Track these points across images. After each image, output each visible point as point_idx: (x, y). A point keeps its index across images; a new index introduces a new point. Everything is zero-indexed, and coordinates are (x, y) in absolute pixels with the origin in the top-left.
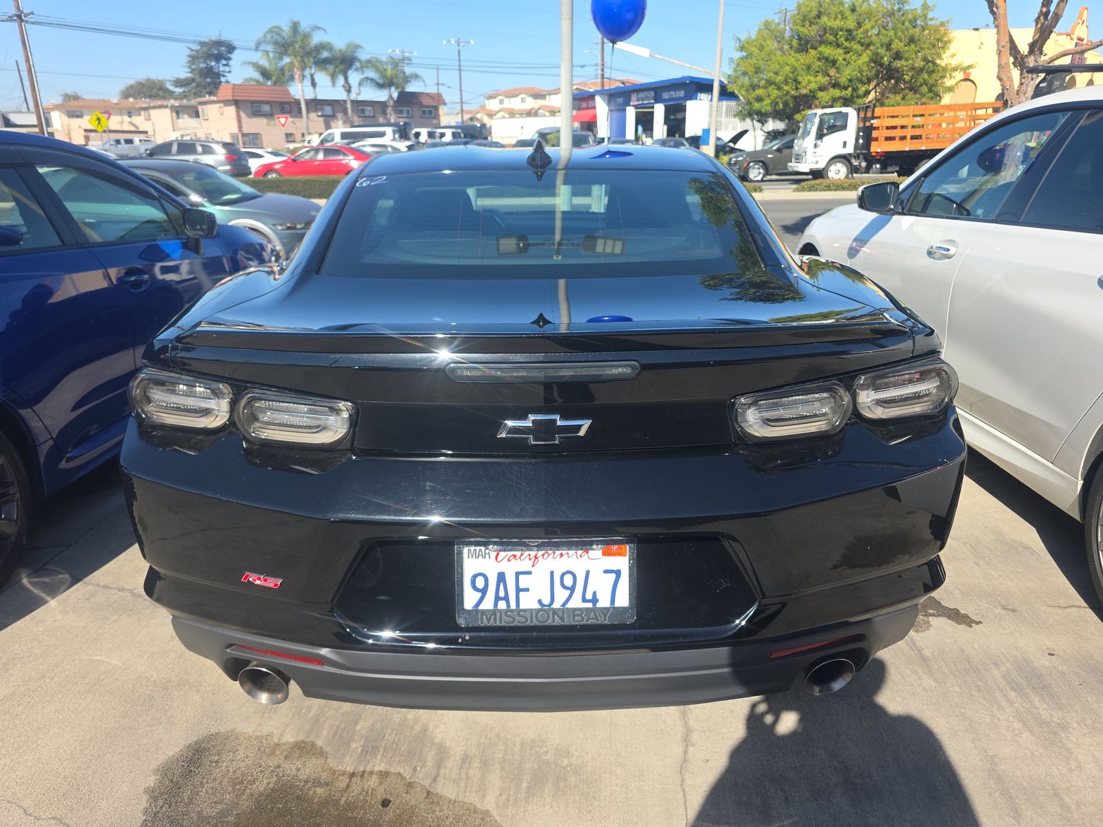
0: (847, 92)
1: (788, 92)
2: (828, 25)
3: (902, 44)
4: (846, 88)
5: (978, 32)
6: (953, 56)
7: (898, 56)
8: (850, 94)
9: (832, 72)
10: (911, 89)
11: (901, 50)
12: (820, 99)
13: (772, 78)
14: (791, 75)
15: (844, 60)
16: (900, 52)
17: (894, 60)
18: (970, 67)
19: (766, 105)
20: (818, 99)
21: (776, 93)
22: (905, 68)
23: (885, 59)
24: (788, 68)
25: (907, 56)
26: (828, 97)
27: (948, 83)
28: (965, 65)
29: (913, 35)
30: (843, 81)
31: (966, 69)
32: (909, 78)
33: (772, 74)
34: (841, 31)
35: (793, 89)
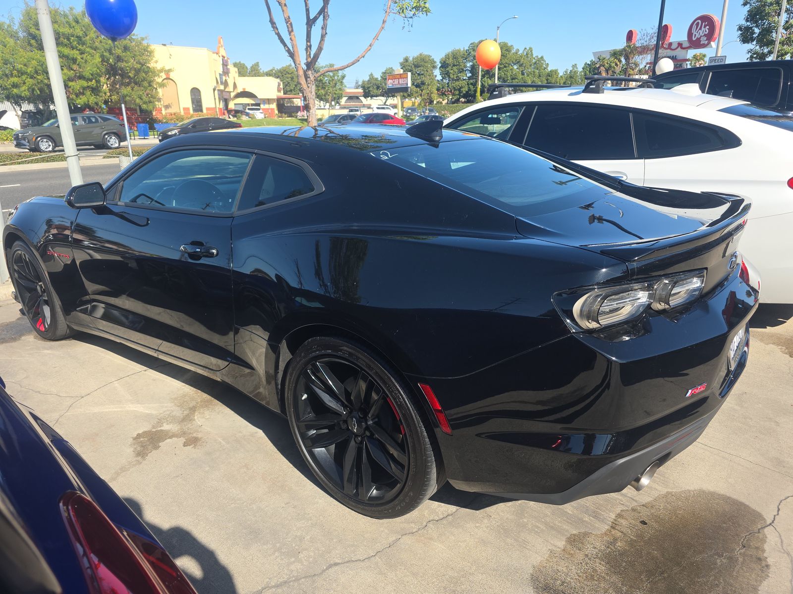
0: (92, 83)
1: (42, 81)
2: (61, 31)
3: (120, 51)
4: (91, 80)
5: (165, 47)
6: (156, 62)
7: (119, 59)
8: (95, 84)
9: (75, 67)
10: (136, 83)
11: (121, 55)
12: (72, 88)
13: (23, 69)
14: (39, 68)
15: (82, 58)
16: (120, 56)
17: (117, 61)
18: (170, 70)
19: (25, 91)
20: (70, 87)
21: (30, 81)
22: (128, 68)
23: (111, 60)
24: (34, 63)
25: (126, 59)
26: (78, 86)
27: (159, 80)
28: (167, 68)
29: (126, 44)
30: (87, 74)
31: (168, 72)
32: (133, 76)
33: (22, 66)
34: (73, 36)
35: (45, 79)
